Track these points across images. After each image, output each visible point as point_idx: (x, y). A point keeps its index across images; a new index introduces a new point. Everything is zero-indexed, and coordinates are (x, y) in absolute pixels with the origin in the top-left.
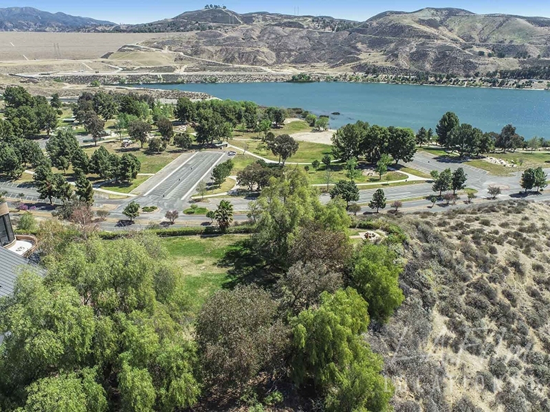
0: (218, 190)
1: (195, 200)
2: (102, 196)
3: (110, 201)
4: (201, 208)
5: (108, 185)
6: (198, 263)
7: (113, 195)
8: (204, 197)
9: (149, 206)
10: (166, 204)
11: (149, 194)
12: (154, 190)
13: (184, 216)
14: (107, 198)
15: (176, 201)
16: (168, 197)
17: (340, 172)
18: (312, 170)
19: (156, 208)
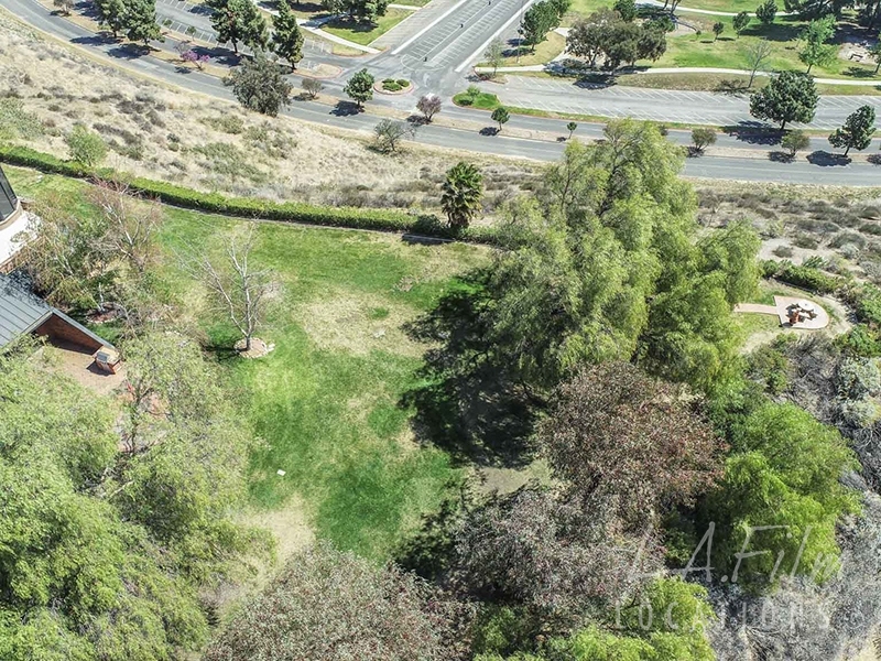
0: (529, 57)
1: (481, 75)
2: (322, 46)
3: (333, 60)
4: (487, 96)
5: (336, 24)
6: (376, 317)
7: (341, 46)
8: (498, 70)
9: (396, 78)
10: (426, 77)
11: (402, 53)
12: (412, 44)
13: (451, 108)
14: (328, 51)
15: (446, 71)
16: (434, 62)
17: (788, 43)
18: (729, 32)
19: (407, 84)
